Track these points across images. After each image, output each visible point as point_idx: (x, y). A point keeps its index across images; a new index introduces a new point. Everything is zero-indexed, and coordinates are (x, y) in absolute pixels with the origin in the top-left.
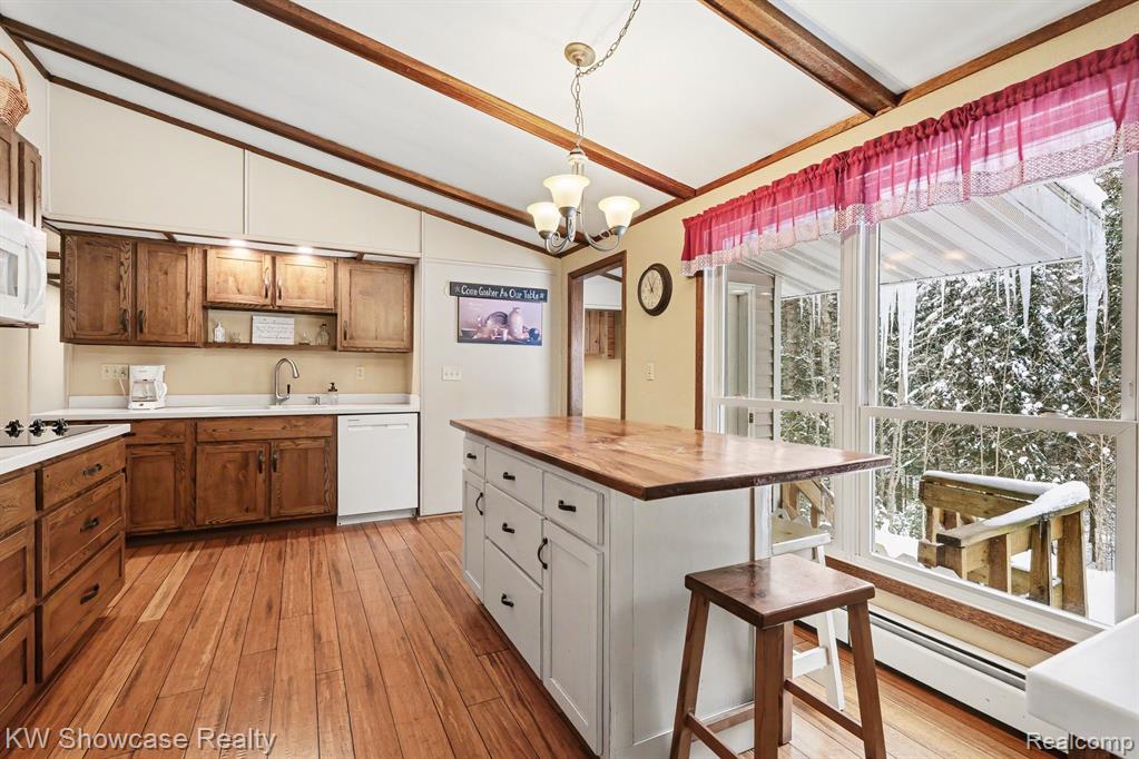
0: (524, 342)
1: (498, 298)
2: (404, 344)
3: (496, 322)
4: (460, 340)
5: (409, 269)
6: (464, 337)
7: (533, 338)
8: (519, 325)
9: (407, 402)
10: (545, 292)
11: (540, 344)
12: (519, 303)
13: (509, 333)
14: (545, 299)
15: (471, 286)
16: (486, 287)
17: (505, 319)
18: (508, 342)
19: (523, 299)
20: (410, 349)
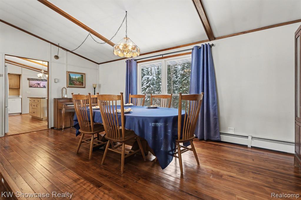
0: (43, 87)
1: (37, 81)
2: (18, 87)
3: (37, 84)
4: (30, 87)
5: (19, 76)
6: (31, 87)
7: (44, 87)
8: (41, 85)
9: (19, 97)
10: (47, 80)
11: (46, 88)
12: (41, 82)
13: (40, 86)
14: (47, 81)
15: (32, 79)
16: (35, 79)
17: (39, 84)
18: (39, 87)
19: (42, 81)
20: (20, 88)
